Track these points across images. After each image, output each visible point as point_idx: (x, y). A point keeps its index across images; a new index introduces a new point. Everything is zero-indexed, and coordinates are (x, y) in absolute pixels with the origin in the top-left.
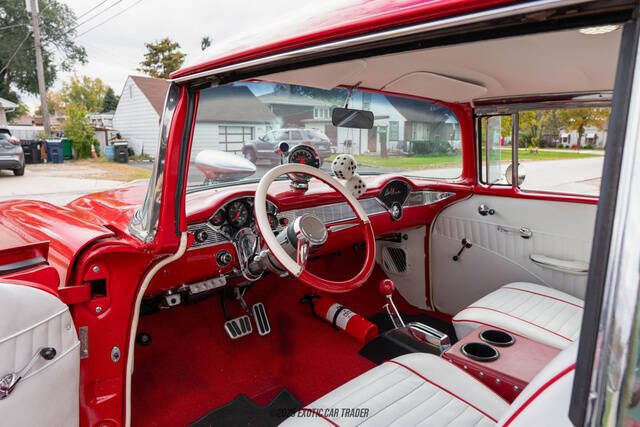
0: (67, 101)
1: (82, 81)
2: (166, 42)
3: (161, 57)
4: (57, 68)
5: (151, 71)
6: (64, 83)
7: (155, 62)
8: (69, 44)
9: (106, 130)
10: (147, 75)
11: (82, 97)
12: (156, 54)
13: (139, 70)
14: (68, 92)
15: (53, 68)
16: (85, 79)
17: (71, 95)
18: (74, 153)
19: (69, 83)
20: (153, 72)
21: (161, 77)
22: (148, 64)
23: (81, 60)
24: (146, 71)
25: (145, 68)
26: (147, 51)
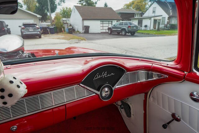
0: (61, 15)
1: (65, 9)
4: (57, 5)
5: (81, 4)
6: (61, 9)
7: (83, 1)
9: (67, 23)
10: (80, 5)
11: (66, 13)
13: (78, 4)
14: (62, 12)
15: (56, 5)
16: (67, 8)
17: (62, 13)
18: (58, 31)
19: (62, 9)
20: (82, 4)
21: (84, 5)
22: (80, 1)
23: (64, 2)
24: (80, 4)
25: (80, 3)
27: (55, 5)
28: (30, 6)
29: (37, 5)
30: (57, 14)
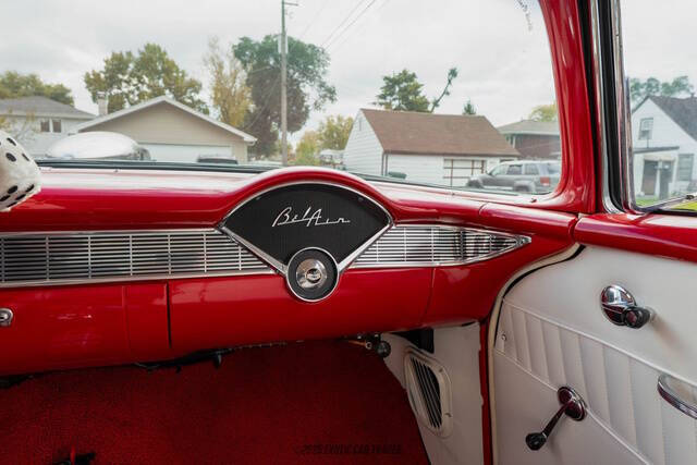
0: (321, 139)
1: (336, 120)
2: (405, 73)
3: (397, 89)
4: (310, 108)
5: (385, 104)
6: (321, 123)
7: (391, 95)
8: (322, 85)
10: (382, 108)
11: (335, 135)
12: (393, 87)
13: (374, 104)
14: (323, 131)
15: (307, 108)
16: (339, 119)
17: (325, 134)
19: (325, 122)
20: (388, 105)
21: (396, 109)
22: (383, 97)
23: (331, 99)
24: (381, 104)
25: (383, 101)
26: (384, 84)
27: (304, 109)
28: (231, 112)
29: (252, 107)
30: (309, 137)
